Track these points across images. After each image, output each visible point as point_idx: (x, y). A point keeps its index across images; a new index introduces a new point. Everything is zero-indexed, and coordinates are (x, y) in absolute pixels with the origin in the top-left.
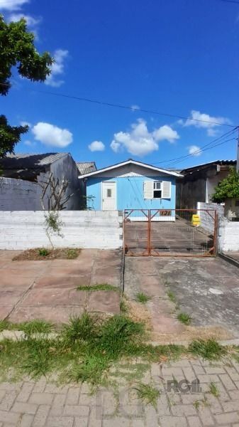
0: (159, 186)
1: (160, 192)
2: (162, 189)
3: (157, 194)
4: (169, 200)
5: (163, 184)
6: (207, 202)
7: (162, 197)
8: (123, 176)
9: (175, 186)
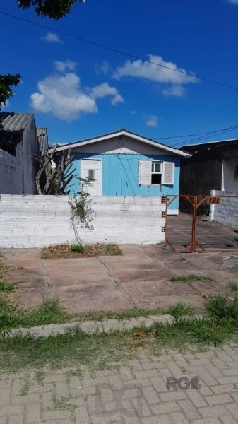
0: (158, 168)
1: (160, 175)
2: (162, 172)
3: (156, 179)
4: (171, 186)
5: (163, 165)
6: (223, 189)
7: (163, 182)
8: (111, 152)
9: (179, 169)
